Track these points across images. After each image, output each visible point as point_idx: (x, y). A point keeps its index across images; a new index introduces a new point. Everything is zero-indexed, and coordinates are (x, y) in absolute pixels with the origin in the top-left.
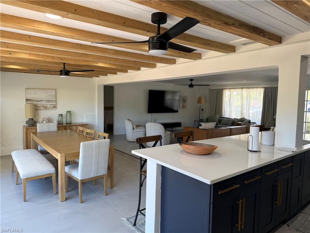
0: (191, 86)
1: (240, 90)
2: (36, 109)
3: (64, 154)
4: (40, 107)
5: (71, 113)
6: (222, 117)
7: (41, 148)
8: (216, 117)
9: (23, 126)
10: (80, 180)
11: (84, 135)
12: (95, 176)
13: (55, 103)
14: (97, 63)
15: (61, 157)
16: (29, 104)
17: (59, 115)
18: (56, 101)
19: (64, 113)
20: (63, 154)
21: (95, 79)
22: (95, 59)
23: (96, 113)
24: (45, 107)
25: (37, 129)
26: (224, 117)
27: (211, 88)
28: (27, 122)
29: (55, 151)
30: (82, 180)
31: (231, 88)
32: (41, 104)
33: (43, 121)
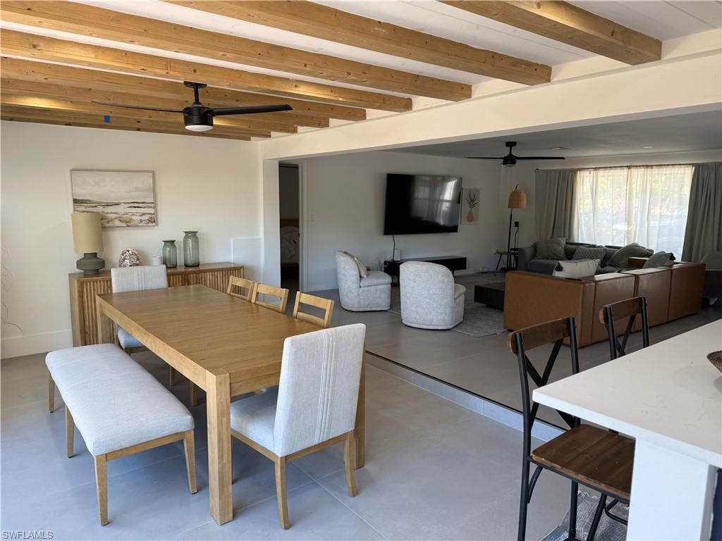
0: (510, 160)
1: (625, 171)
2: (104, 228)
3: (228, 375)
4: (112, 220)
5: (196, 237)
6: (571, 241)
7: (127, 339)
8: (559, 243)
9: (70, 275)
10: (281, 458)
11: (250, 302)
12: (324, 440)
13: (152, 211)
14: (296, 86)
15: (219, 384)
16: (84, 212)
17: (165, 242)
18: (154, 204)
19: (179, 237)
20: (223, 376)
21: (258, 144)
22: (305, 66)
23: (262, 236)
24: (126, 222)
25: (111, 280)
26: (576, 241)
27: (540, 169)
28: (80, 264)
29: (190, 360)
30: (286, 457)
31: (600, 168)
32: (115, 213)
33: (124, 259)
